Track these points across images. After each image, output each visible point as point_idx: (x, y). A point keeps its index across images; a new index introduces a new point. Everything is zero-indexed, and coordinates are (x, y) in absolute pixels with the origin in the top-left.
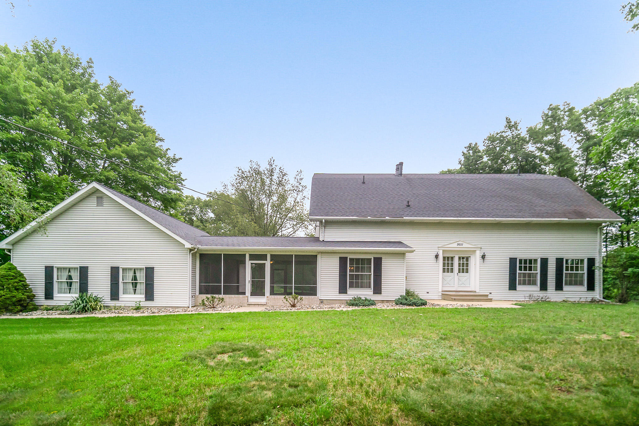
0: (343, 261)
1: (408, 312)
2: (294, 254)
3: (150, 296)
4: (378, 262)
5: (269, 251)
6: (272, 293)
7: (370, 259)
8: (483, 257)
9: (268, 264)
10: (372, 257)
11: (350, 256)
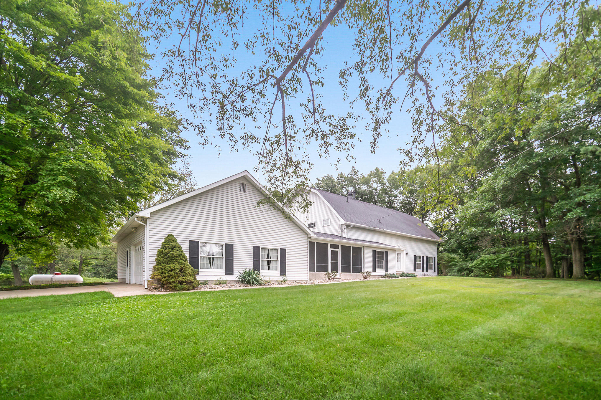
0: (374, 251)
1: (407, 279)
2: (352, 246)
3: (283, 272)
4: (387, 253)
5: (340, 242)
6: (342, 271)
7: (383, 252)
8: (407, 254)
9: (339, 251)
10: (384, 251)
11: (377, 250)
